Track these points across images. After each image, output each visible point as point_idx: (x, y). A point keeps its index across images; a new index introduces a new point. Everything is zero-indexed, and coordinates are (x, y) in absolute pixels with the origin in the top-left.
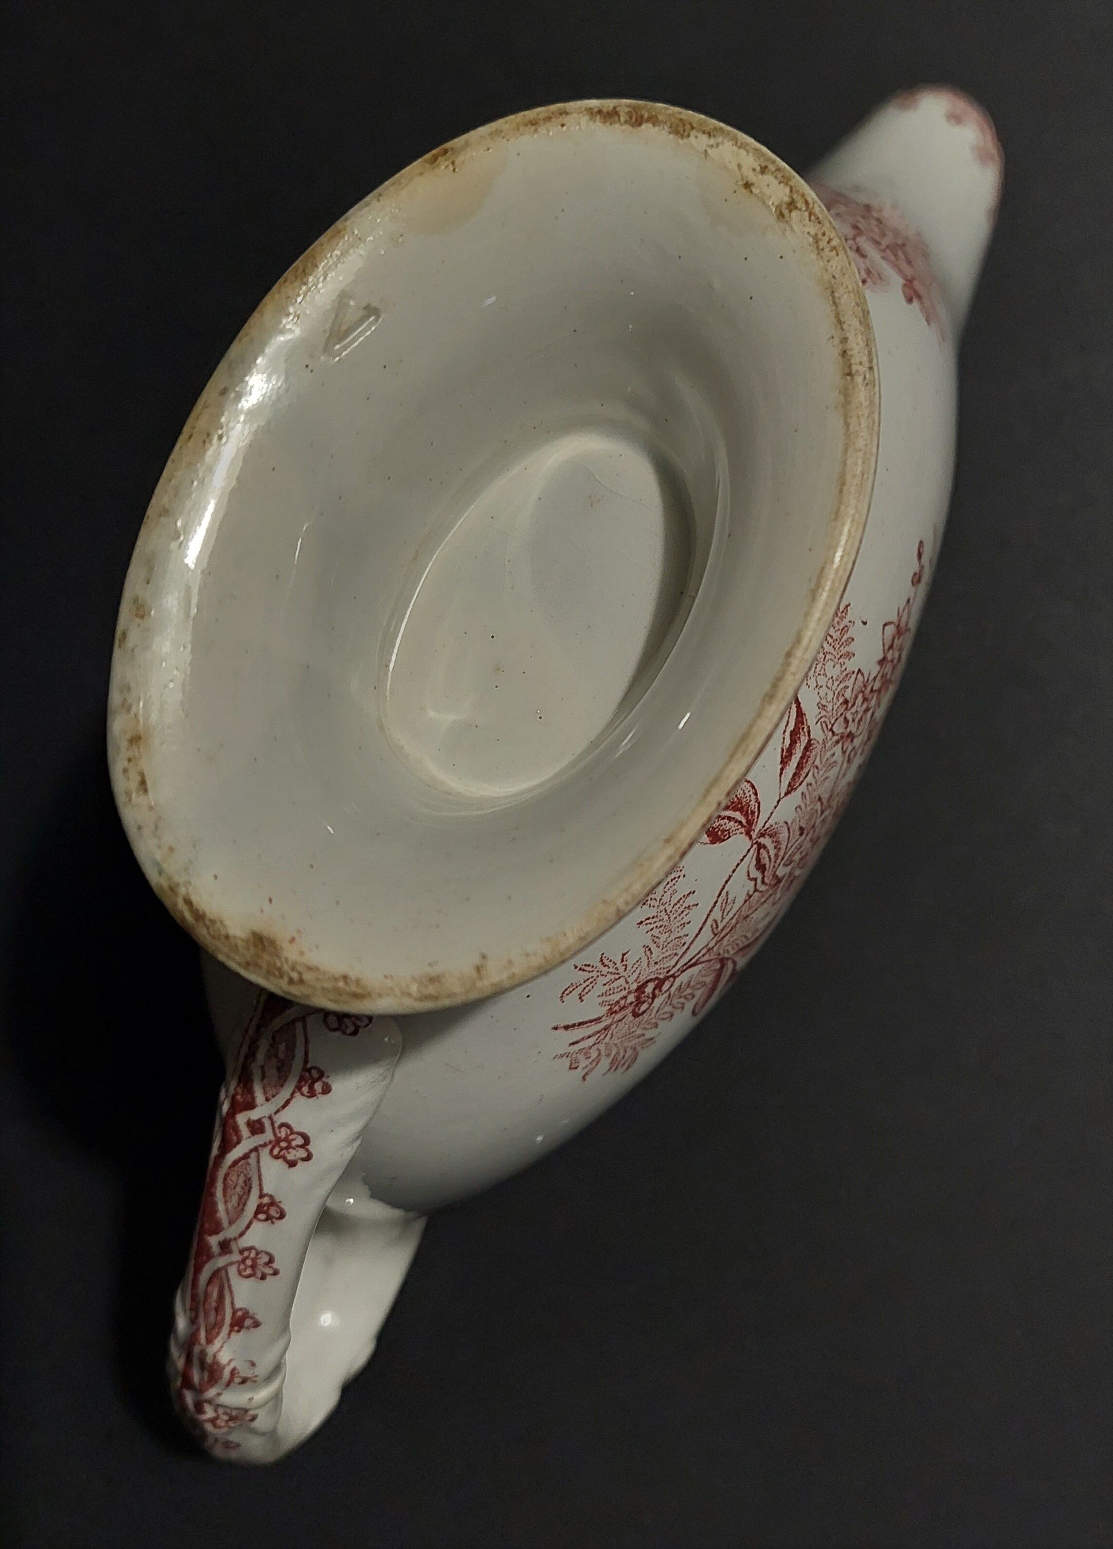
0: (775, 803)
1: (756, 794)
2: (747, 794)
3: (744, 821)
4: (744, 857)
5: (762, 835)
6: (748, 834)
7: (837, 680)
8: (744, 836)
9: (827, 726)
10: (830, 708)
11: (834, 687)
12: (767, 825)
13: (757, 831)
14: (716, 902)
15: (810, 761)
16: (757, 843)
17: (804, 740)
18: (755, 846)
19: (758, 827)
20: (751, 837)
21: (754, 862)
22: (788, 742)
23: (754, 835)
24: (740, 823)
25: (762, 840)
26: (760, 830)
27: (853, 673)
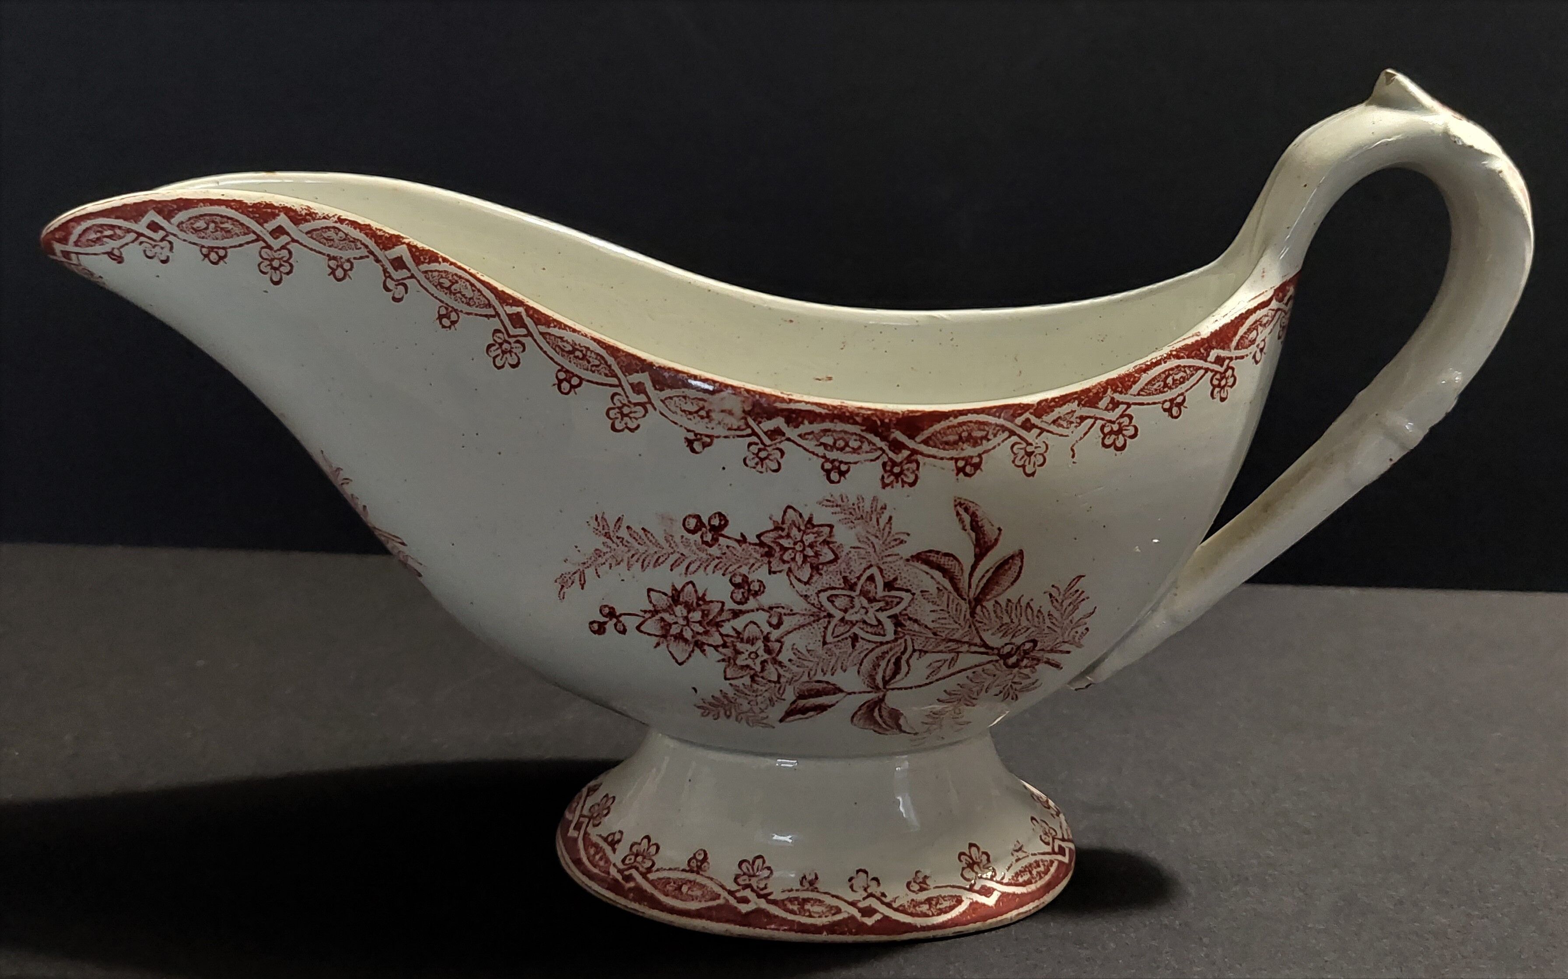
0: (853, 695)
1: (856, 713)
2: (859, 717)
3: (876, 710)
4: (898, 689)
5: (877, 689)
6: (882, 700)
7: (747, 699)
8: (886, 700)
9: (780, 689)
10: (767, 695)
11: (753, 698)
12: (870, 689)
13: (877, 695)
14: (937, 680)
15: (809, 686)
16: (885, 688)
17: (801, 703)
18: (887, 687)
19: (873, 696)
20: (884, 696)
21: (898, 677)
22: (811, 713)
23: (881, 694)
24: (880, 710)
25: (881, 685)
26: (875, 693)
27: (731, 684)
